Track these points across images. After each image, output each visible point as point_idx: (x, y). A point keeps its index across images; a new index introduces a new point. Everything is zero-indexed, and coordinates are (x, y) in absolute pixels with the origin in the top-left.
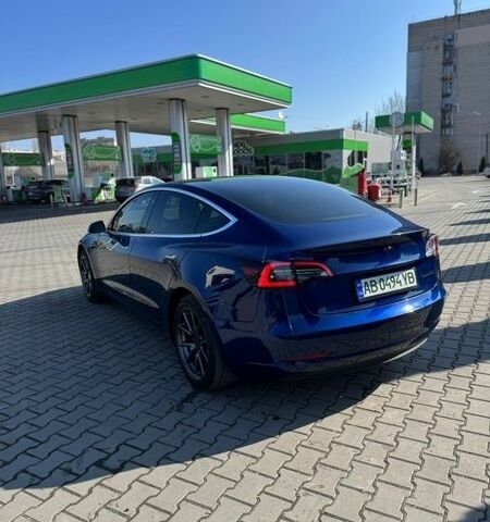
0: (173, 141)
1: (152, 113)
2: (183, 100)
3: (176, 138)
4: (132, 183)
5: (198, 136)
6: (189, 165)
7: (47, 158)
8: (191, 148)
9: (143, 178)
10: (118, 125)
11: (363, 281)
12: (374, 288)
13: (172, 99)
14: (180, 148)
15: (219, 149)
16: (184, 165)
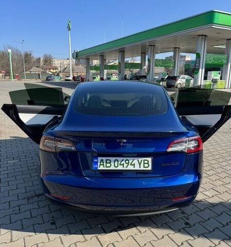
0: (197, 57)
1: (191, 43)
2: (205, 36)
3: (198, 56)
4: (175, 78)
5: (212, 55)
6: (204, 70)
7: (143, 65)
8: (206, 61)
9: (182, 76)
10: (176, 50)
11: (100, 159)
12: (108, 165)
13: (199, 36)
14: (200, 61)
15: (225, 61)
16: (200, 70)
